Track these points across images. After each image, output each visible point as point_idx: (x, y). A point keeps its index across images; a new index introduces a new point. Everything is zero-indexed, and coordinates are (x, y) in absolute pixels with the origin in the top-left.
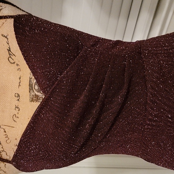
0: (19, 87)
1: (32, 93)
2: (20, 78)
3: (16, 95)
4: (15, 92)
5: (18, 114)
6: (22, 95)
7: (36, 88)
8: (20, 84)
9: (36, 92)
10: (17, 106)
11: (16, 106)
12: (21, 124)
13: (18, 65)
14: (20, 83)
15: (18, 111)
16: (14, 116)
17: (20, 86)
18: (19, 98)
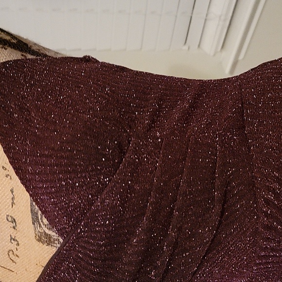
0: (12, 206)
1: (38, 228)
2: (12, 191)
3: (10, 219)
4: (7, 214)
5: (17, 250)
6: (19, 221)
7: (44, 221)
8: (15, 202)
9: (46, 229)
10: (13, 237)
11: (11, 236)
12: (24, 269)
13: (6, 169)
14: (13, 199)
15: (16, 246)
16: (11, 252)
17: (14, 205)
18: (15, 225)
